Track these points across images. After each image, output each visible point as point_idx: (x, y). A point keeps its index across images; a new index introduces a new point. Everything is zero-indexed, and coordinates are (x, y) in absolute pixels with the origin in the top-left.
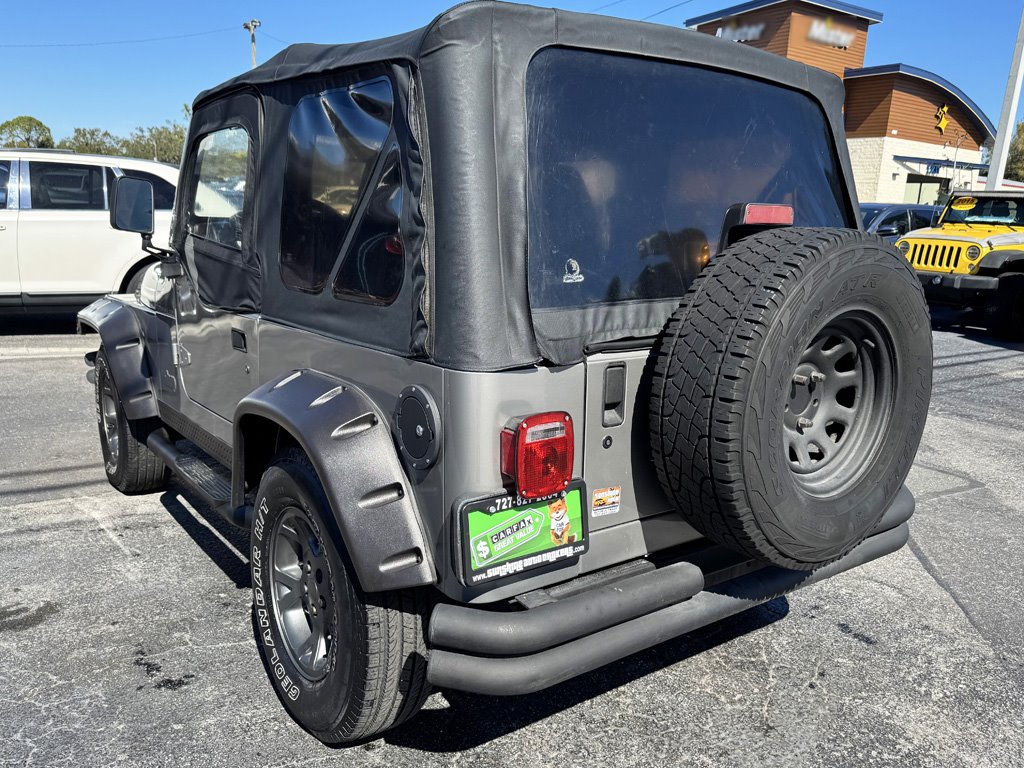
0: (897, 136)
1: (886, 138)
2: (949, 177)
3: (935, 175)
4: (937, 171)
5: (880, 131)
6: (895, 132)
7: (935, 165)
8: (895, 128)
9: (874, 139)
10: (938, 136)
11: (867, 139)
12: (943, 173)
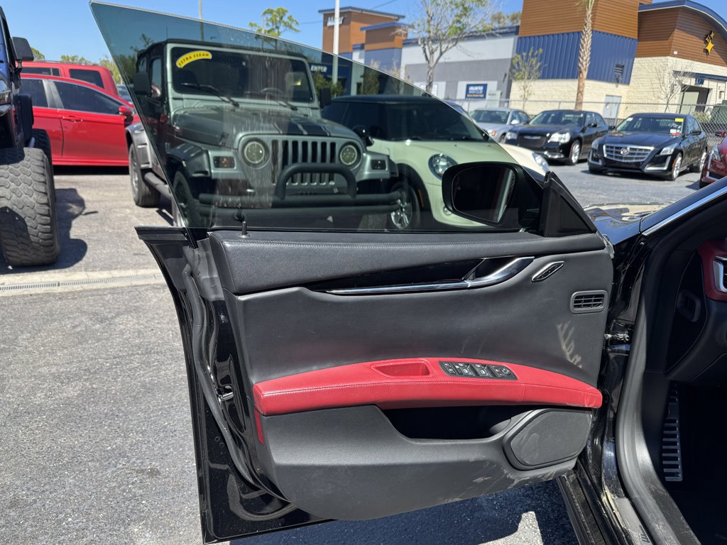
0: (678, 56)
1: (669, 57)
2: (710, 87)
3: (700, 86)
4: (702, 83)
5: (666, 53)
6: (676, 53)
7: (701, 77)
8: (676, 49)
9: (660, 58)
10: (705, 57)
11: (653, 58)
12: (706, 84)
